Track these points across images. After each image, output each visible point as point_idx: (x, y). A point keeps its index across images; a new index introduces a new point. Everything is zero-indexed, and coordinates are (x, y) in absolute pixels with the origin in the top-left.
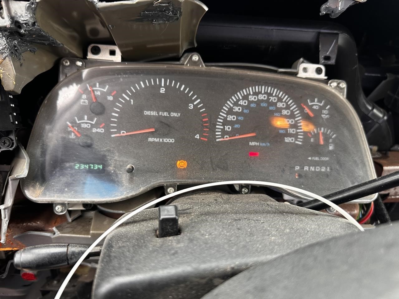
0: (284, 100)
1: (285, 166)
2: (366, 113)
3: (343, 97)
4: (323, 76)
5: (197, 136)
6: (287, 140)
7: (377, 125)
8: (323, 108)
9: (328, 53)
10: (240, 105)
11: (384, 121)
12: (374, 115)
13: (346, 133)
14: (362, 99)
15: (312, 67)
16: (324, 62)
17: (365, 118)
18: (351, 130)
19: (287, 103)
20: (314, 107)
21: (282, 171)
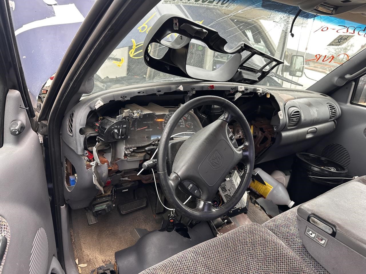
2: (200, 116)
3: (193, 113)
5: (158, 128)
6: (181, 126)
7: (204, 120)
8: (188, 116)
10: (168, 118)
11: (206, 118)
12: (203, 117)
13: (195, 122)
14: (198, 112)
17: (200, 118)
18: (197, 121)
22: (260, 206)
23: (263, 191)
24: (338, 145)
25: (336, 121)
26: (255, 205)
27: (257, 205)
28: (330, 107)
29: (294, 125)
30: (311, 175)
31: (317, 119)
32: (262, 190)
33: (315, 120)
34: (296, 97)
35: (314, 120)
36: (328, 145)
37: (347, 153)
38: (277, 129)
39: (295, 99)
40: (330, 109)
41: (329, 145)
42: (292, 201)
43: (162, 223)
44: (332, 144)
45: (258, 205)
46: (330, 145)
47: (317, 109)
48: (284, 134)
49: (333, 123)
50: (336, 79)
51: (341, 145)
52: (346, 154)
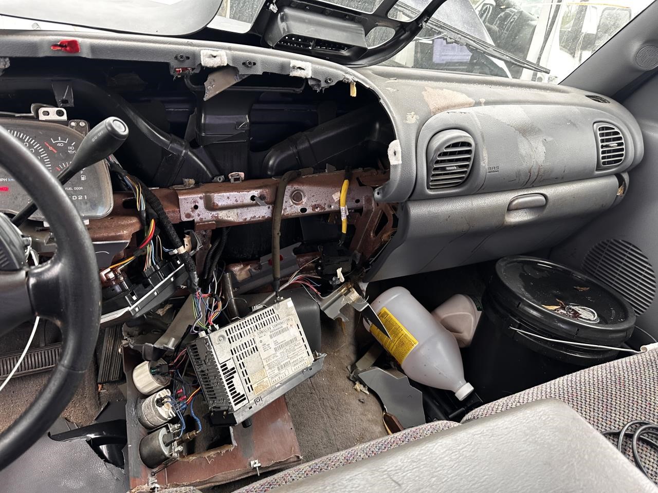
0: (26, 140)
1: (19, 194)
2: (165, 147)
4: (65, 117)
7: (181, 159)
9: (64, 98)
15: (53, 110)
16: (62, 105)
19: (29, 143)
20: (59, 145)
21: (14, 199)
22: (370, 390)
23: (395, 347)
24: (630, 244)
25: (626, 176)
26: (355, 384)
27: (358, 386)
28: (602, 135)
29: (457, 185)
30: (517, 326)
31: (542, 170)
32: (393, 344)
33: (535, 171)
34: (483, 100)
35: (530, 172)
36: (603, 242)
37: (648, 269)
38: (384, 196)
39: (478, 104)
40: (600, 138)
41: (605, 241)
42: (468, 384)
43: (102, 409)
44: (612, 240)
45: (365, 385)
46: (608, 241)
47: (549, 139)
48: (417, 211)
49: (614, 180)
50: (636, 46)
51: (635, 245)
52: (646, 272)
